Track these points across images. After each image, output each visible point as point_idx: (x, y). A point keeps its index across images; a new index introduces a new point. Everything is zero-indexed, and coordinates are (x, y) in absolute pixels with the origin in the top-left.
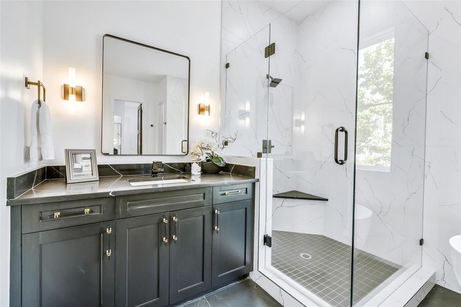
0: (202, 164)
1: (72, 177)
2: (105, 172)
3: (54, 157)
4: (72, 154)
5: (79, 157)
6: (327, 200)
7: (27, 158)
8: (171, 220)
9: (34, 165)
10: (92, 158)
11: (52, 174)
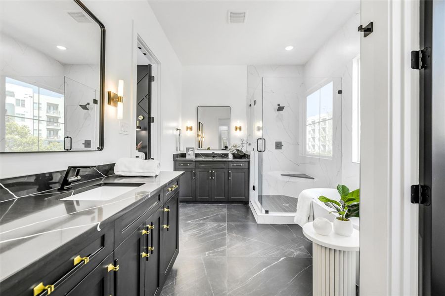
0: (233, 154)
1: (187, 156)
2: (197, 155)
3: (183, 150)
4: (188, 149)
5: (190, 150)
6: (314, 179)
7: (177, 150)
8: (212, 171)
9: (179, 152)
10: (193, 151)
11: (183, 155)
